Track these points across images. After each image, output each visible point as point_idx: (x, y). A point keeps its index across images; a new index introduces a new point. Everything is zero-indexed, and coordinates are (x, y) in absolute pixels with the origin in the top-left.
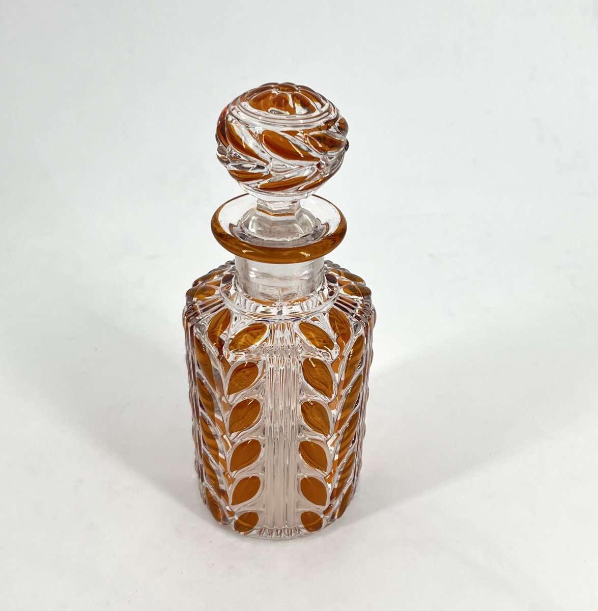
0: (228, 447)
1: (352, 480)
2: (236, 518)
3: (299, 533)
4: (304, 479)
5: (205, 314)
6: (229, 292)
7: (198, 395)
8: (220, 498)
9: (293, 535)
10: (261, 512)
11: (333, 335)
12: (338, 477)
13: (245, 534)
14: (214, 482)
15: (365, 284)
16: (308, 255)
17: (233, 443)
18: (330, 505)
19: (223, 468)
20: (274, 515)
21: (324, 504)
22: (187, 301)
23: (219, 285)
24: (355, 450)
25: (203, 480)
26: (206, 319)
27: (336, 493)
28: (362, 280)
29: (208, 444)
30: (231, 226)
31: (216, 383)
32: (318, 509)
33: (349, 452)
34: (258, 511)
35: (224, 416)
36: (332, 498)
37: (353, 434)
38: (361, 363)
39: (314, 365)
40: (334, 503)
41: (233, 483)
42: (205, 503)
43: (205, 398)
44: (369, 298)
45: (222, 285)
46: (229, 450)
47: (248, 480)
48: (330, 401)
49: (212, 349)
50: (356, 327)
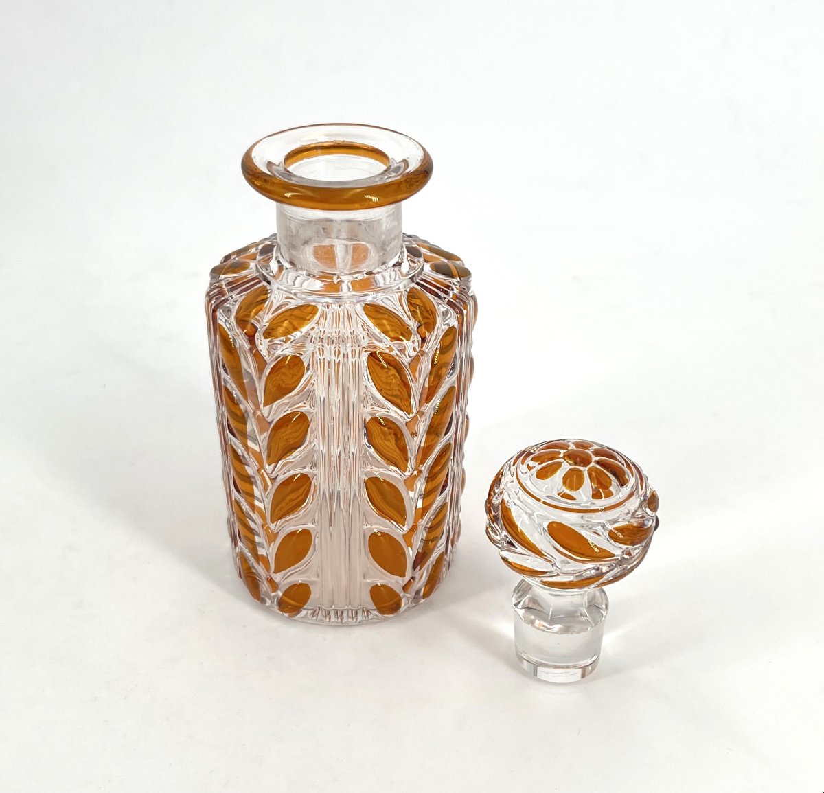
0: (266, 487)
1: (444, 544)
2: (280, 593)
3: (368, 615)
4: (374, 534)
5: (234, 294)
6: (269, 266)
7: (226, 414)
8: (259, 564)
9: (360, 618)
10: (313, 582)
11: (412, 323)
12: (421, 534)
13: (290, 616)
14: (251, 546)
15: (463, 264)
16: (375, 199)
17: (273, 480)
18: (413, 578)
19: (262, 521)
20: (333, 590)
21: (403, 575)
22: (211, 279)
23: (255, 259)
24: (448, 500)
25: (236, 545)
26: (235, 300)
27: (420, 559)
28: (459, 259)
29: (243, 491)
30: (270, 164)
31: (248, 393)
32: (395, 582)
33: (439, 501)
34: (309, 582)
35: (259, 442)
36: (414, 567)
37: (444, 473)
38: (453, 369)
39: (385, 366)
40: (417, 576)
41: (274, 541)
42: (241, 577)
43: (235, 420)
44: (468, 281)
45: (258, 258)
46: (268, 491)
47: (295, 537)
48: (408, 420)
49: (242, 342)
50: (445, 314)
